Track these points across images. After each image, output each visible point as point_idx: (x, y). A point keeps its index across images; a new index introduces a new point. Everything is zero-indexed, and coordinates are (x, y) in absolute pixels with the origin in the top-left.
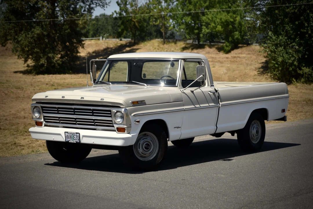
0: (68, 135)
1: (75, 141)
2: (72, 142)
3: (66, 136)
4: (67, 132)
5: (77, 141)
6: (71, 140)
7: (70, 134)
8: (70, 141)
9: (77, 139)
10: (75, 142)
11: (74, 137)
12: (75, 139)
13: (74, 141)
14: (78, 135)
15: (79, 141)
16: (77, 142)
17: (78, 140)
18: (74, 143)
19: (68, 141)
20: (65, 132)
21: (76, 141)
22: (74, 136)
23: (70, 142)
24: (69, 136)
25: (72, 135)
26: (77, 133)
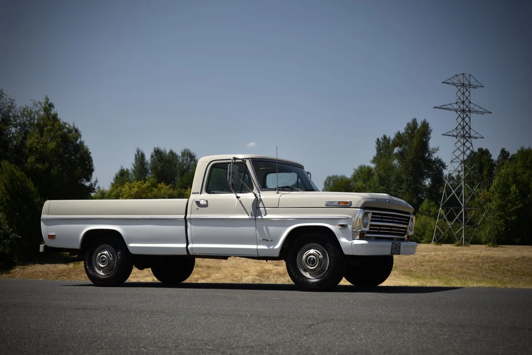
0: (393, 246)
4: (394, 243)
12: (397, 250)
14: (399, 245)
17: (399, 251)
20: (392, 243)
22: (397, 247)
26: (399, 243)
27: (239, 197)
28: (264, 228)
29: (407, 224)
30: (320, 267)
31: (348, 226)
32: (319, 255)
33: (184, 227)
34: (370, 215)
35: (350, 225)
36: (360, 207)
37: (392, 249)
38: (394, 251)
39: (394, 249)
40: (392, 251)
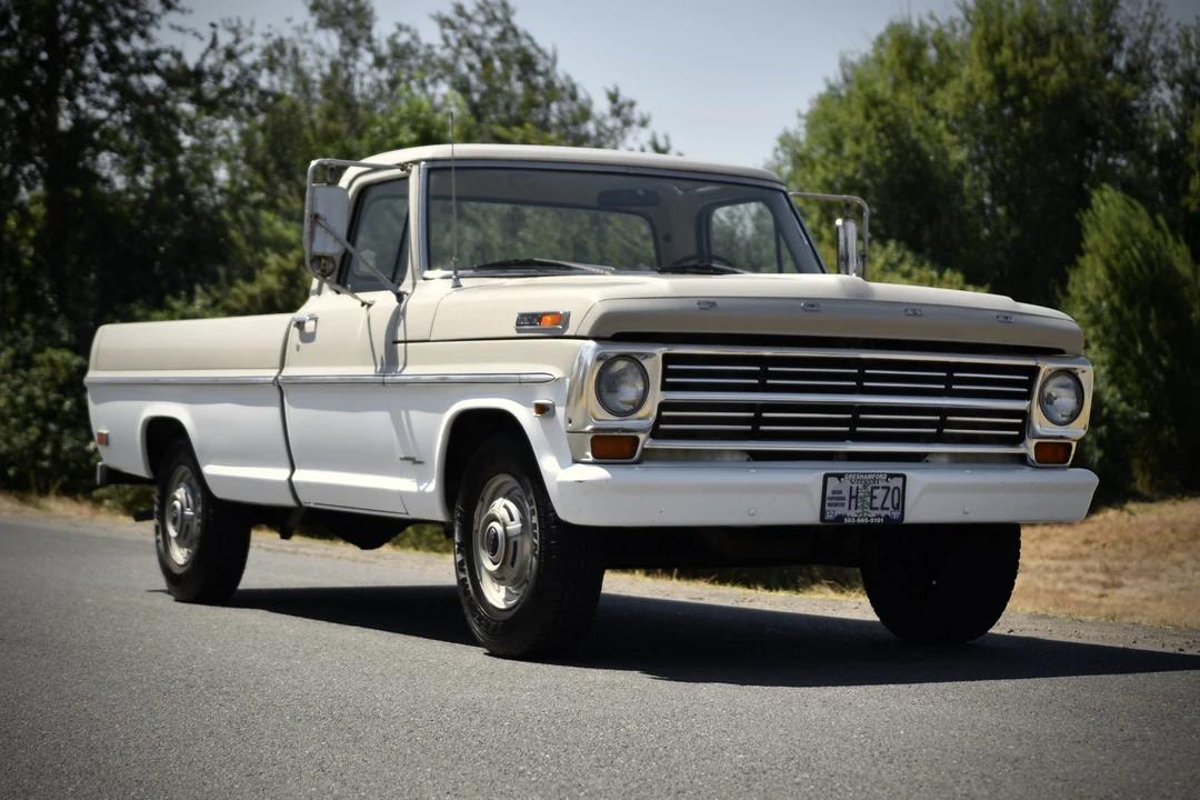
0: (838, 488)
1: (879, 516)
2: (859, 521)
3: (829, 494)
4: (840, 476)
5: (888, 513)
6: (853, 513)
7: (854, 485)
8: (847, 516)
9: (888, 504)
10: (879, 520)
11: (873, 497)
12: (877, 503)
13: (874, 513)
14: (898, 482)
15: (896, 514)
16: (887, 517)
17: (895, 509)
18: (875, 525)
19: (841, 518)
20: (826, 477)
21: (883, 513)
22: (876, 492)
23: (846, 521)
24: (846, 494)
25: (865, 487)
26: (891, 476)
27: (369, 305)
28: (403, 413)
29: (1027, 396)
30: (513, 564)
31: (557, 408)
32: (512, 519)
33: (276, 411)
34: (654, 367)
35: (562, 406)
36: (585, 332)
37: (828, 501)
38: (850, 508)
39: (844, 499)
40: (833, 508)
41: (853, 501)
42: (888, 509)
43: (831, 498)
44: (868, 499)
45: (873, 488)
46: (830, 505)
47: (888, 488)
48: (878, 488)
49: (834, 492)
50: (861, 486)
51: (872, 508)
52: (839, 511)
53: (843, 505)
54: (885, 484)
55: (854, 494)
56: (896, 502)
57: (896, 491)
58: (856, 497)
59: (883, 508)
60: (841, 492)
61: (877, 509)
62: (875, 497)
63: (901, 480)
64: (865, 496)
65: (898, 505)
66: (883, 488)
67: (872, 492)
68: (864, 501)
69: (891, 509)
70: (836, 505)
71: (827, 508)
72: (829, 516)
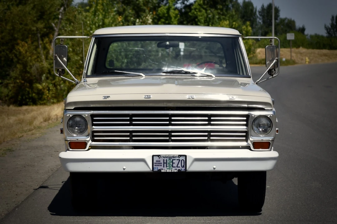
0: (159, 160)
1: (176, 169)
2: (167, 171)
3: (155, 161)
4: (158, 156)
5: (180, 168)
7: (165, 159)
8: (162, 169)
9: (180, 165)
10: (176, 171)
12: (175, 165)
14: (181, 158)
15: (183, 169)
16: (179, 170)
18: (174, 173)
19: (160, 170)
20: (153, 156)
21: (178, 168)
22: (174, 161)
23: (162, 171)
24: (162, 162)
25: (170, 159)
26: (180, 156)
37: (154, 164)
38: (164, 167)
39: (161, 163)
40: (157, 167)
41: (165, 164)
42: (180, 167)
43: (155, 163)
44: (171, 164)
45: (173, 160)
46: (155, 165)
47: (180, 160)
48: (175, 160)
49: (157, 161)
50: (168, 159)
51: (173, 167)
52: (159, 168)
53: (161, 165)
54: (178, 158)
55: (165, 162)
56: (183, 165)
57: (183, 161)
58: (166, 163)
59: (177, 167)
60: (160, 161)
61: (175, 167)
62: (174, 163)
63: (185, 157)
64: (170, 163)
65: (184, 166)
66: (177, 160)
67: (173, 161)
68: (169, 164)
69: (181, 167)
70: (158, 166)
71: (154, 167)
72: (155, 170)
